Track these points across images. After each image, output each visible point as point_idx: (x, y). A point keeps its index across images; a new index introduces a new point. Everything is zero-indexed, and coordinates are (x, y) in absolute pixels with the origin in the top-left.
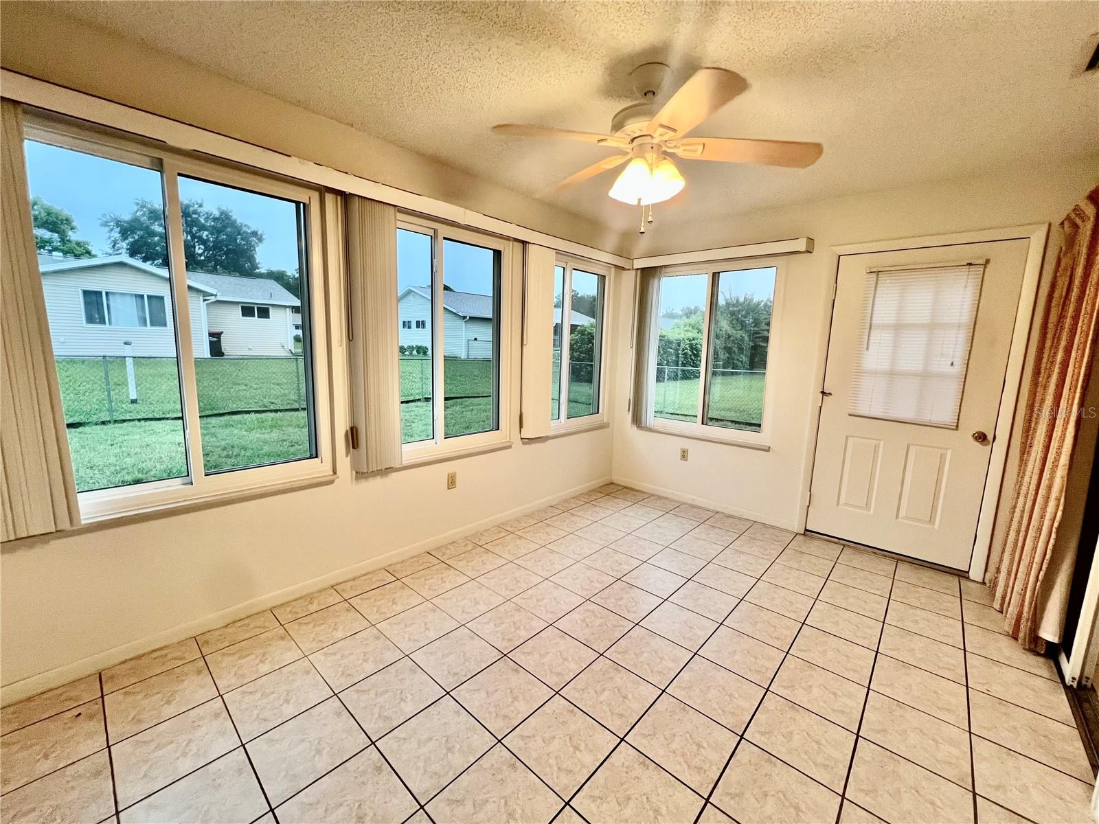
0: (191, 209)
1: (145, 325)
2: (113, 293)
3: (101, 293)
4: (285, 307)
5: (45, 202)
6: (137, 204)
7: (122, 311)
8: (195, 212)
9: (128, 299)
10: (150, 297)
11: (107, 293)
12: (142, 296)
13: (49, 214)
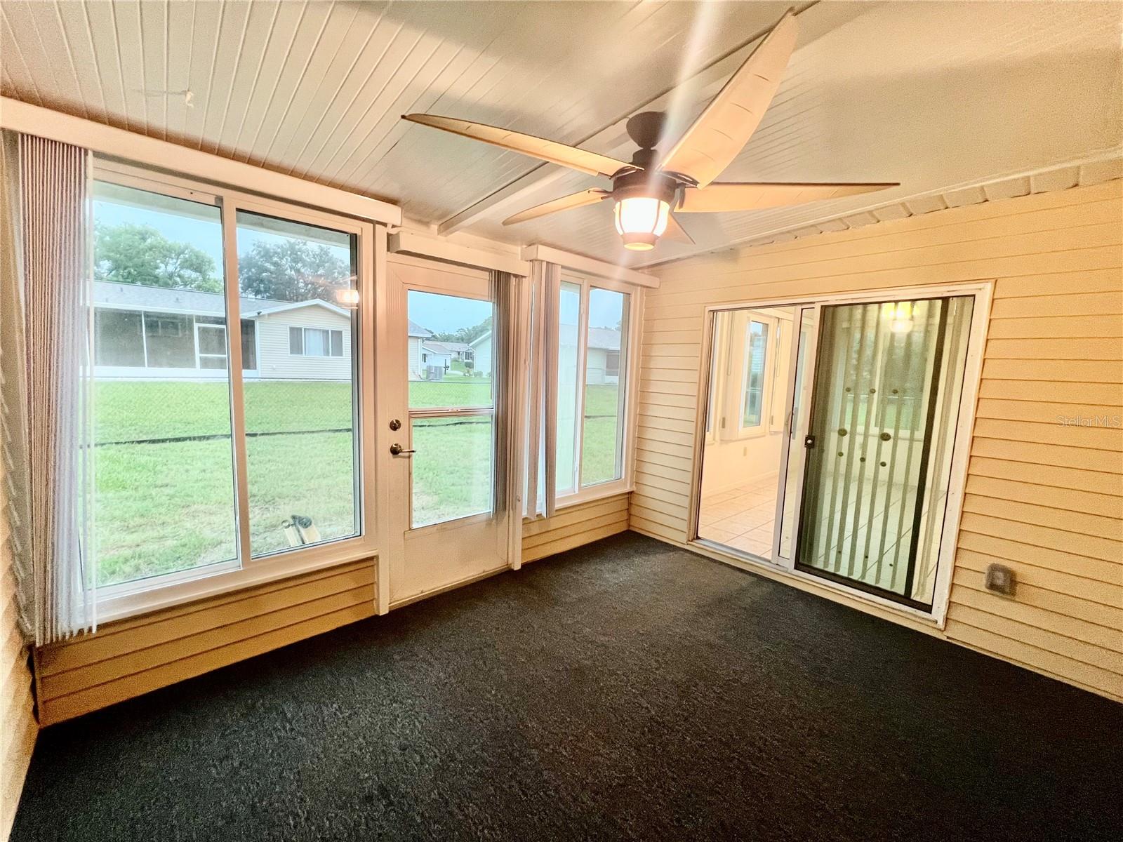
0: (297, 247)
1: (328, 355)
2: (309, 329)
3: (301, 329)
4: (418, 338)
5: (194, 247)
6: (254, 245)
7: (313, 342)
8: (300, 250)
9: (318, 333)
10: (332, 331)
11: (305, 329)
12: (327, 332)
13: (197, 257)
